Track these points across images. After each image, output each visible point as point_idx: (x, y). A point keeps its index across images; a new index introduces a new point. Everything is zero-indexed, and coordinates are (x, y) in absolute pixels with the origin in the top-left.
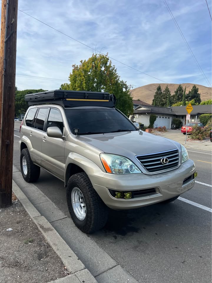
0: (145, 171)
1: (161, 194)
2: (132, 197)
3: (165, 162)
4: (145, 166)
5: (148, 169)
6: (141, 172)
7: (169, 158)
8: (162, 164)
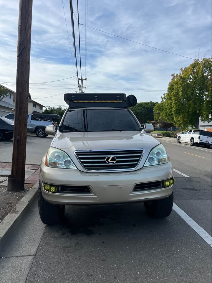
0: (81, 168)
1: (94, 194)
2: (58, 192)
3: (111, 161)
4: (82, 162)
5: (85, 166)
6: (76, 168)
7: (118, 158)
8: (106, 163)
